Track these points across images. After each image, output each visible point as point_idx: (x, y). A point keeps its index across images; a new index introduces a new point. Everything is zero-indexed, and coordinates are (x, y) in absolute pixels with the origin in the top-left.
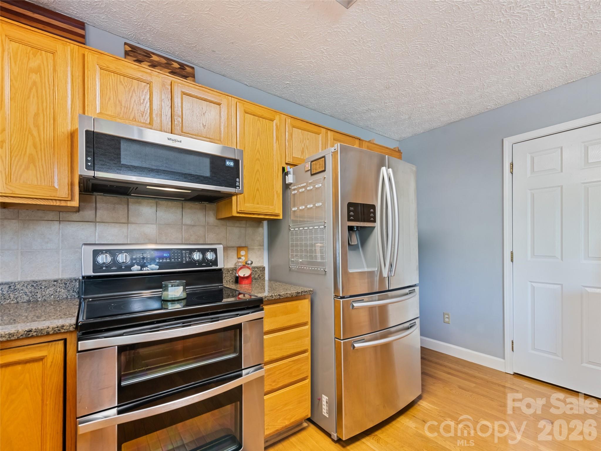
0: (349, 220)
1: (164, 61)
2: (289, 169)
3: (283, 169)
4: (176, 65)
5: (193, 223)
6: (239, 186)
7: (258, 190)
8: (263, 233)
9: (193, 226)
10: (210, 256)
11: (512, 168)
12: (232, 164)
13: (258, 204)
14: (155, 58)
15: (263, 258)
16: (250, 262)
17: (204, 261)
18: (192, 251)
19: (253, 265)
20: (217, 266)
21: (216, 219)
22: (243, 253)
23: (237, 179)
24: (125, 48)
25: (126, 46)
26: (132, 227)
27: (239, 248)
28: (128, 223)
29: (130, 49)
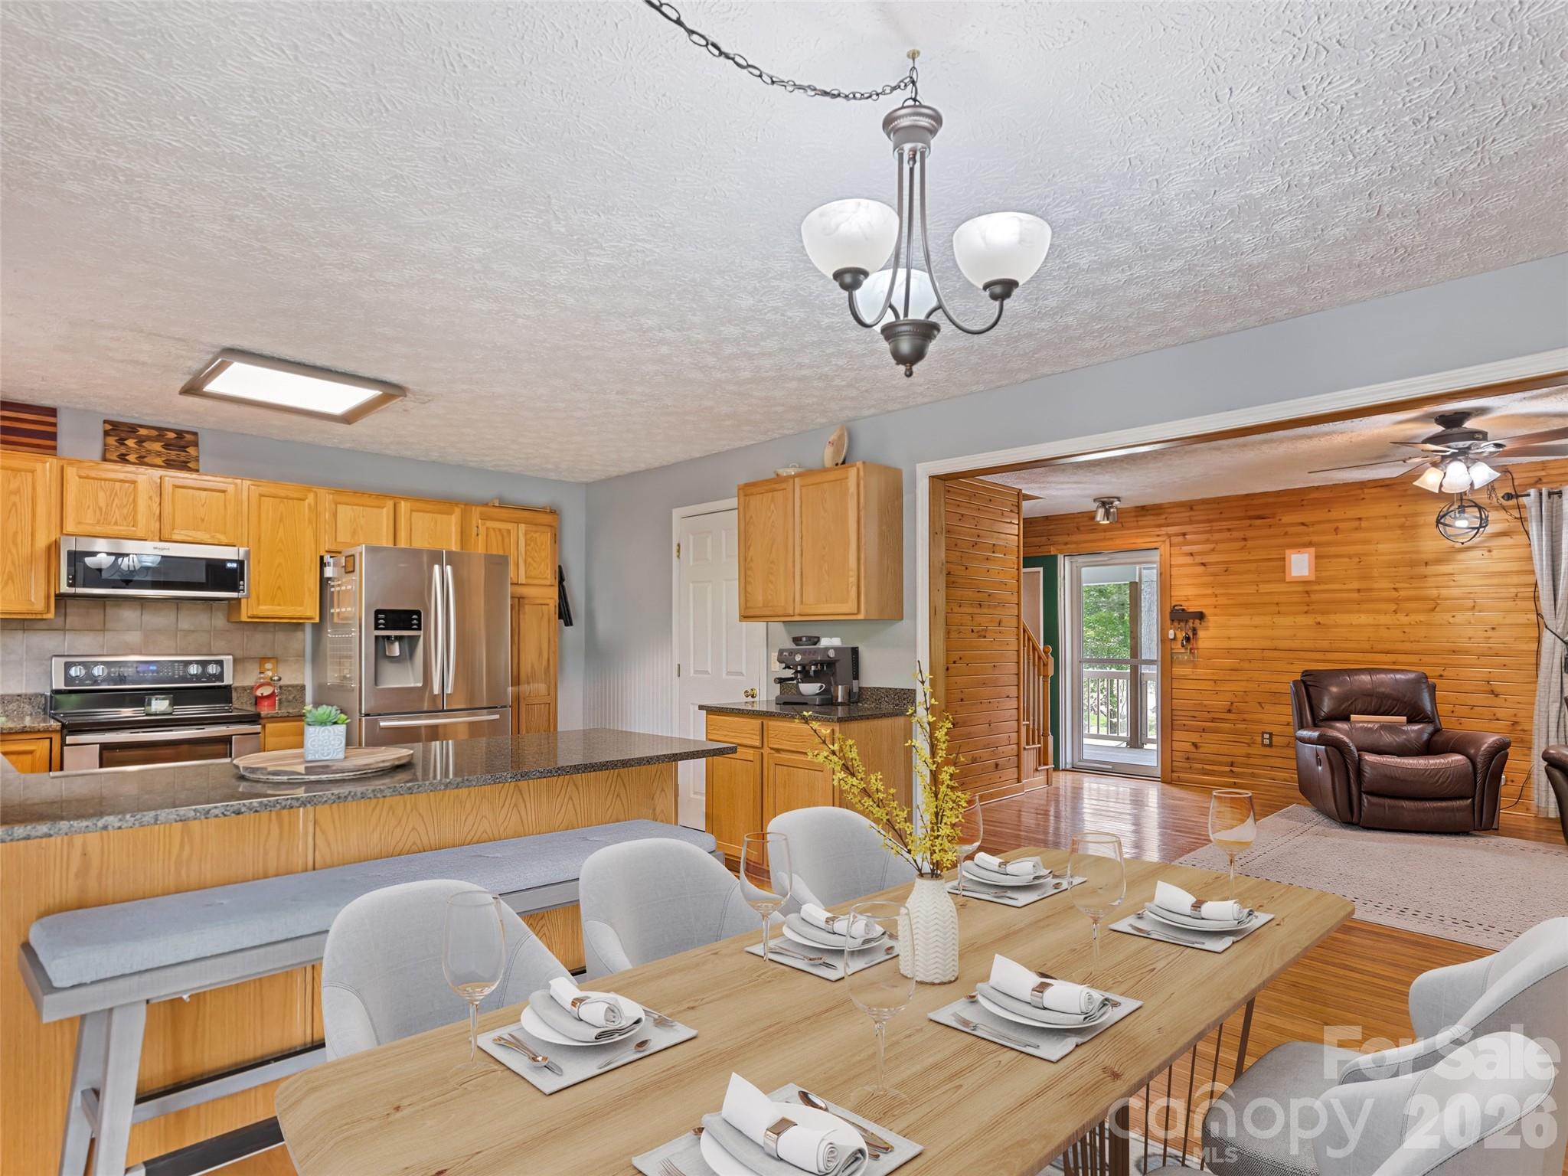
0: (377, 628)
1: (155, 433)
2: (327, 558)
3: (322, 558)
4: (172, 435)
5: (192, 628)
6: (243, 590)
7: (279, 588)
8: (304, 640)
9: (193, 631)
10: (212, 669)
11: (679, 551)
12: (235, 565)
13: (279, 605)
14: (143, 432)
15: (303, 673)
16: (276, 678)
17: (204, 676)
18: (187, 663)
19: (281, 683)
20: (223, 681)
21: (228, 621)
22: (268, 666)
23: (241, 583)
24: (104, 427)
25: (106, 425)
26: (109, 635)
27: (264, 659)
28: (104, 629)
29: (111, 427)
